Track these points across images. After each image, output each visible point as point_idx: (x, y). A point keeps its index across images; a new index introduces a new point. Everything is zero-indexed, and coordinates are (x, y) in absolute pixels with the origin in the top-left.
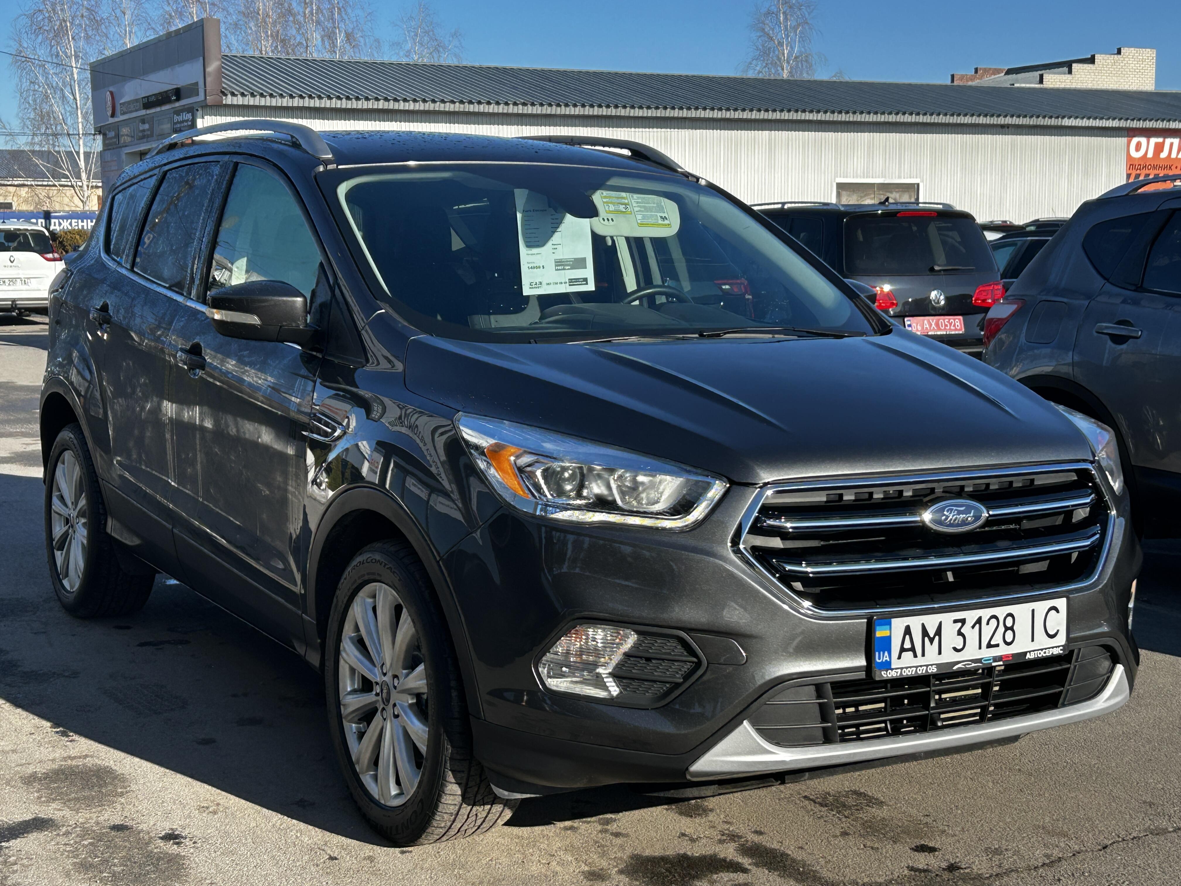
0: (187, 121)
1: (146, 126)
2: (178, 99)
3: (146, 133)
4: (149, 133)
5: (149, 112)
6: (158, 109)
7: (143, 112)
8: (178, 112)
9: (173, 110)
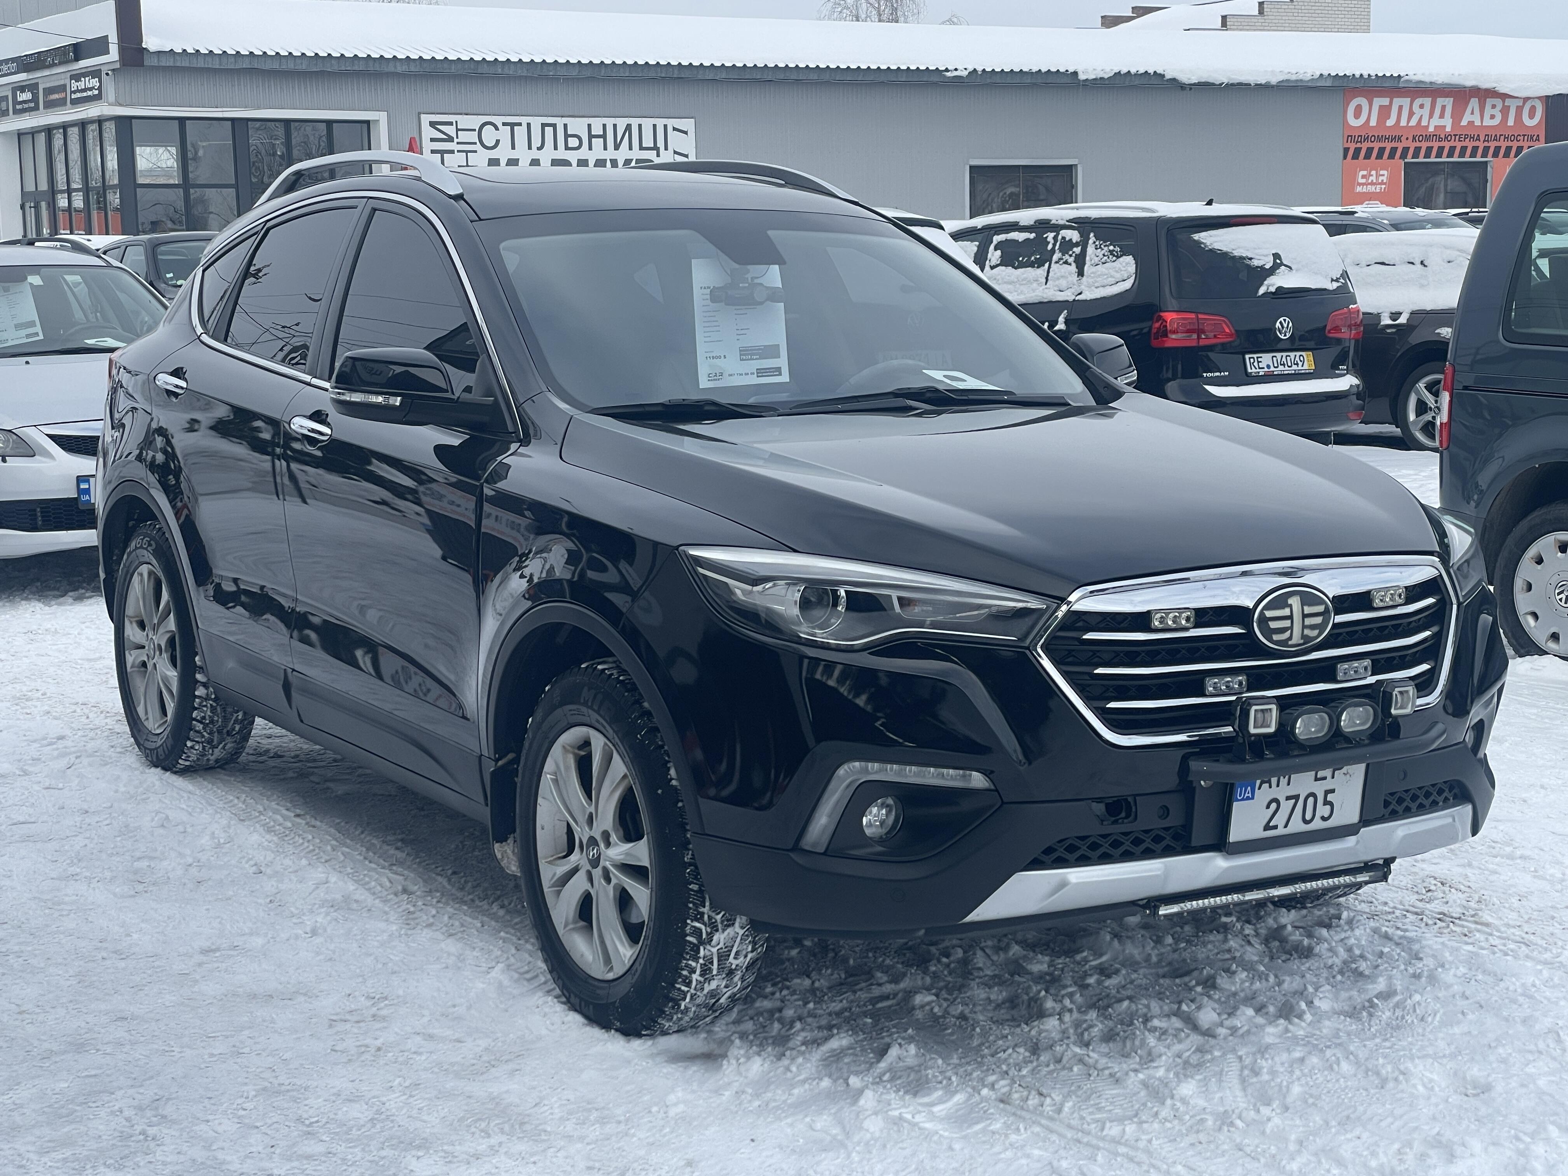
0: (91, 89)
1: (27, 96)
2: (77, 59)
3: (26, 106)
4: (32, 105)
5: (32, 75)
6: (46, 72)
7: (22, 76)
8: (77, 77)
9: (69, 74)
